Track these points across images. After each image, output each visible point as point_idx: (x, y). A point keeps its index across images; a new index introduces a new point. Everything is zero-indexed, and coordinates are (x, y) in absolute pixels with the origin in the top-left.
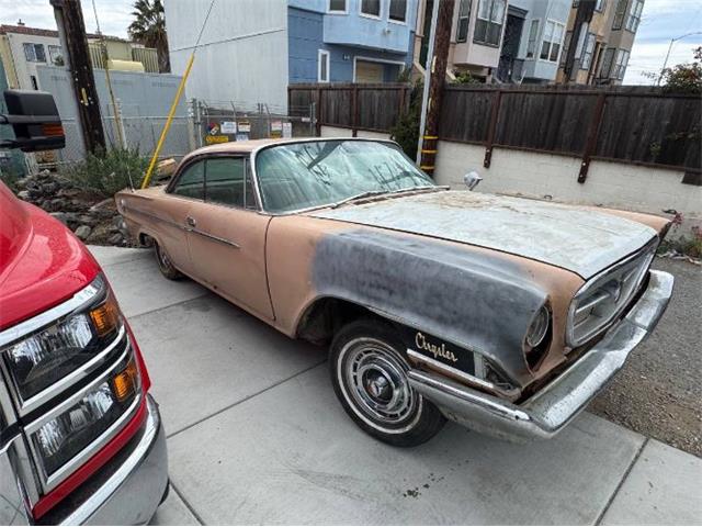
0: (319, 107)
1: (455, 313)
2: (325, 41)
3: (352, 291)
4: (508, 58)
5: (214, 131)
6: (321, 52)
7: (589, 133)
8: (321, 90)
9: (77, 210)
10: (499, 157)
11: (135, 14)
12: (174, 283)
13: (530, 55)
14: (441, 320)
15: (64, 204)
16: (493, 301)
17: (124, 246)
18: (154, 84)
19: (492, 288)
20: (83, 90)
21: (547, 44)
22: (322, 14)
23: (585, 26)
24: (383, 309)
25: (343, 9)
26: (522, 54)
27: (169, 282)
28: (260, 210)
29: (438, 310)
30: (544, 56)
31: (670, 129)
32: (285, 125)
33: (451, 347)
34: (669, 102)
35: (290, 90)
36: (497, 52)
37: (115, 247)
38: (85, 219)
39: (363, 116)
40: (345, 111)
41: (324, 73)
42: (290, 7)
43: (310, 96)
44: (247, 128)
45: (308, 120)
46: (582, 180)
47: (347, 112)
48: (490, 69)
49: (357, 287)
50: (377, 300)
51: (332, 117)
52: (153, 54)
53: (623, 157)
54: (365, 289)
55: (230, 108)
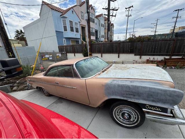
0: (66, 50)
1: (158, 99)
2: (64, 37)
3: (120, 96)
4: (97, 38)
5: (44, 57)
6: (64, 39)
7: (118, 49)
8: (66, 46)
9: (12, 83)
10: (103, 55)
11: (16, 34)
12: (49, 97)
13: (100, 37)
14: (153, 101)
15: (8, 82)
16: (170, 95)
17: (29, 89)
18: (27, 49)
19: (168, 92)
20: (10, 53)
21: (102, 35)
22: (63, 32)
23: (109, 32)
24: (133, 100)
25: (67, 31)
26: (98, 37)
27: (48, 97)
28: (80, 78)
29: (152, 99)
30: (102, 37)
31: (131, 47)
32: (59, 54)
33: (158, 107)
34: (130, 43)
35: (59, 47)
36: (95, 37)
37: (26, 91)
38: (15, 85)
39: (76, 50)
40: (71, 50)
41: (65, 43)
42: (56, 31)
43: (63, 48)
44: (51, 56)
45: (64, 52)
46: (119, 57)
47: (72, 50)
48: (94, 40)
49: (122, 95)
50: (130, 98)
51: (69, 51)
52: (24, 42)
53: (124, 52)
54: (125, 95)
55: (45, 52)
